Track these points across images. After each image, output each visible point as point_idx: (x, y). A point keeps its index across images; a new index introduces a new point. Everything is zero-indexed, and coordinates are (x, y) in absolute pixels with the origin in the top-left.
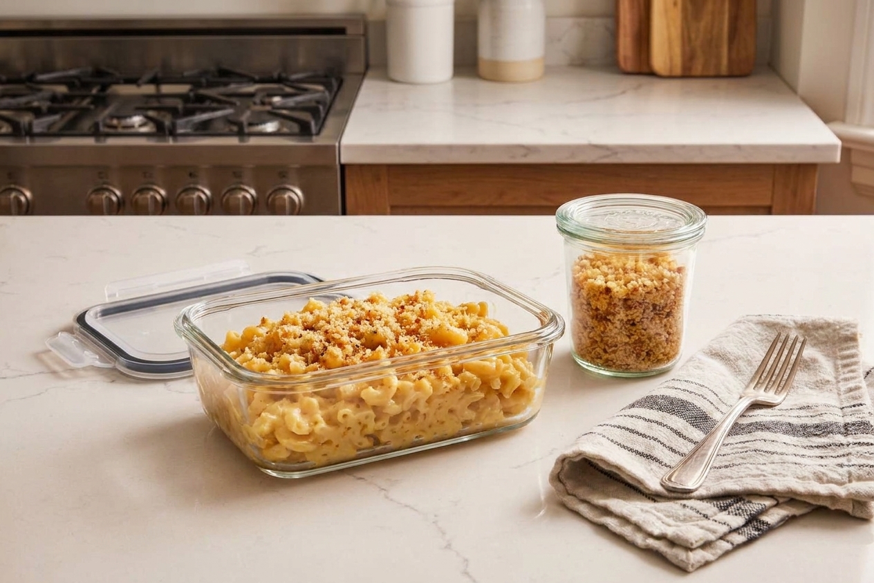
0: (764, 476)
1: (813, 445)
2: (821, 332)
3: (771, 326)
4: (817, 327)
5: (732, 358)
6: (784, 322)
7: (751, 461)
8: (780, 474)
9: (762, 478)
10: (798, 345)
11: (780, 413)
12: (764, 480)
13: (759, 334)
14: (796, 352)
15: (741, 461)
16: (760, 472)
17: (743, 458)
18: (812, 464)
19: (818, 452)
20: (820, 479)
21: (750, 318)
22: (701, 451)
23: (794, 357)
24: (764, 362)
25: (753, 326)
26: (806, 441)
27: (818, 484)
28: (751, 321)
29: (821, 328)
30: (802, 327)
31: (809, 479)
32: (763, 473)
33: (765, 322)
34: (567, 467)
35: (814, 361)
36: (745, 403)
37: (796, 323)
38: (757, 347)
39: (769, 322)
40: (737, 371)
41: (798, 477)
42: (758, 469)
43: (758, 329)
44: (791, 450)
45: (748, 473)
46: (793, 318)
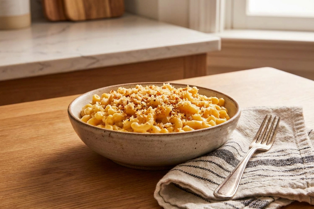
0: (265, 186)
1: (287, 170)
2: (285, 113)
3: (261, 112)
4: (283, 111)
5: (243, 128)
6: (267, 110)
7: (257, 180)
8: (272, 185)
9: (263, 188)
10: (277, 120)
11: (269, 154)
12: (265, 189)
13: (255, 116)
14: (276, 123)
15: (252, 180)
16: (262, 185)
17: (253, 179)
18: (288, 180)
19: (290, 173)
20: (292, 186)
21: (250, 108)
22: (233, 176)
23: (274, 126)
24: (260, 130)
25: (252, 112)
26: (283, 168)
27: (292, 189)
28: (251, 110)
29: (285, 111)
30: (276, 111)
31: (287, 187)
32: (264, 185)
33: (258, 110)
34: (163, 188)
35: (283, 127)
36: (253, 151)
37: (272, 109)
38: (255, 122)
39: (260, 110)
40: (246, 135)
41: (282, 186)
42: (261, 183)
43: (254, 113)
44: (277, 173)
45: (256, 186)
46: (270, 107)
